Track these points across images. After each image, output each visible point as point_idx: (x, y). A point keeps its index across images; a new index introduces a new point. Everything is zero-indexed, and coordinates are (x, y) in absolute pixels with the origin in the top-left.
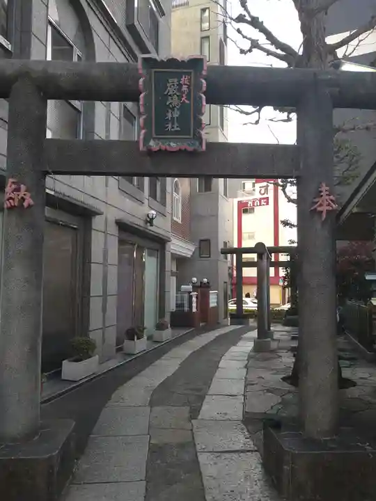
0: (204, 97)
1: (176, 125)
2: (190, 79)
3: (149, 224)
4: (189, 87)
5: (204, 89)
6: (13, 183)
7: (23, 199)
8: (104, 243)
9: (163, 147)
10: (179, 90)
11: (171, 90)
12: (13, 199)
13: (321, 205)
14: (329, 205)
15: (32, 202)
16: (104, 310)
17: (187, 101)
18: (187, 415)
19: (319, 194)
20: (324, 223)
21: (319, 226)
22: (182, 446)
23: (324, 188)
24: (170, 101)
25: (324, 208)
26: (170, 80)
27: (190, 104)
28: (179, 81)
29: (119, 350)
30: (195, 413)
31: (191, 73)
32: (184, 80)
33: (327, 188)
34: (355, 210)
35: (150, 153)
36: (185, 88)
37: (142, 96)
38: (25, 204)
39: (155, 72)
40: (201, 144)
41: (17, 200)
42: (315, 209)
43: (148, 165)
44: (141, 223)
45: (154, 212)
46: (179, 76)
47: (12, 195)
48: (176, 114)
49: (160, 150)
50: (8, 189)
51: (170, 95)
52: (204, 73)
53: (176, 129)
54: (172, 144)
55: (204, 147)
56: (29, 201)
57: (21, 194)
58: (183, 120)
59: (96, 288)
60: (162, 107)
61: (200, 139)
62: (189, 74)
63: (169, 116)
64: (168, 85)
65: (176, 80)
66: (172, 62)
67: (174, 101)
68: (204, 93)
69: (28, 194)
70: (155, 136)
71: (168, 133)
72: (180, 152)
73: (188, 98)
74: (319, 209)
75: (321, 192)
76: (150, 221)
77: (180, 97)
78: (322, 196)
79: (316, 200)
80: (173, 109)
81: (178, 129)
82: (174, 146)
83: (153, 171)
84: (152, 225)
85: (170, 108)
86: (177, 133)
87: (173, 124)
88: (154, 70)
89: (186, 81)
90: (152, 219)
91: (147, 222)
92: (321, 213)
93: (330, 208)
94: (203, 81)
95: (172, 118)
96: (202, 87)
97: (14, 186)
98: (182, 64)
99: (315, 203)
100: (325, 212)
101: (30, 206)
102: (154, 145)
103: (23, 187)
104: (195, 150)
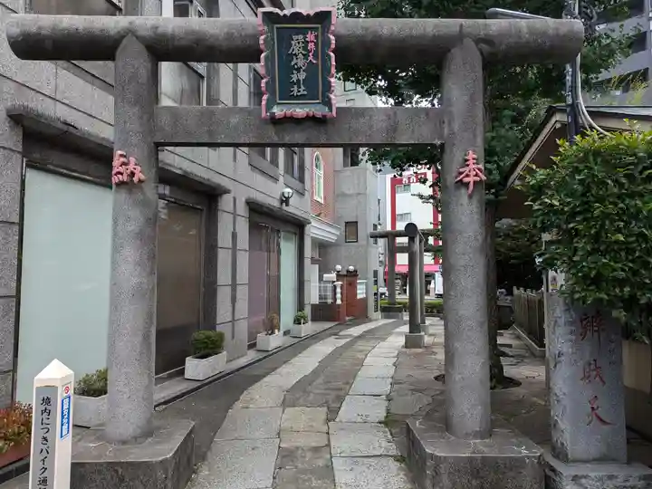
0: (332, 54)
1: (303, 88)
2: (316, 37)
3: (284, 204)
4: (316, 44)
5: (333, 46)
6: (121, 156)
7: (133, 174)
8: (232, 226)
9: (289, 113)
10: (305, 48)
11: (296, 47)
12: (122, 174)
13: (467, 176)
14: (476, 175)
15: (142, 177)
16: (234, 301)
17: (314, 61)
18: (324, 417)
19: (465, 162)
20: (470, 197)
21: (465, 200)
22: (316, 450)
23: (471, 155)
24: (295, 61)
25: (471, 179)
26: (295, 37)
27: (317, 64)
28: (305, 38)
29: (252, 346)
30: (332, 414)
31: (318, 28)
32: (310, 37)
33: (475, 156)
35: (274, 121)
36: (311, 46)
37: (263, 55)
38: (136, 179)
39: (277, 28)
40: (331, 110)
41: (125, 175)
42: (461, 180)
43: (271, 134)
44: (276, 204)
45: (289, 190)
46: (303, 32)
47: (121, 169)
48: (302, 76)
49: (285, 117)
50: (116, 163)
51: (295, 54)
52: (333, 28)
53: (302, 93)
54: (298, 110)
55: (334, 113)
56: (139, 176)
57: (131, 167)
58: (310, 82)
59: (223, 276)
60: (287, 67)
61: (328, 103)
62: (316, 29)
63: (295, 78)
64: (293, 42)
65: (301, 37)
66: (297, 17)
67: (300, 62)
68: (333, 51)
69: (138, 169)
70: (279, 102)
71: (293, 97)
72: (307, 118)
73: (315, 56)
74: (466, 180)
75: (467, 160)
76: (285, 200)
77: (306, 56)
78: (468, 165)
79: (461, 170)
80: (298, 70)
81: (305, 93)
82: (300, 111)
83: (276, 140)
84: (287, 205)
85: (296, 69)
86: (303, 97)
87: (299, 87)
88: (276, 26)
89: (313, 38)
90: (288, 199)
91: (282, 202)
92: (467, 185)
93: (478, 179)
94: (332, 37)
95: (298, 80)
96: (330, 44)
97: (122, 159)
98: (307, 19)
99: (461, 173)
100: (472, 184)
101: (140, 181)
102: (278, 111)
103: (132, 160)
104: (324, 116)
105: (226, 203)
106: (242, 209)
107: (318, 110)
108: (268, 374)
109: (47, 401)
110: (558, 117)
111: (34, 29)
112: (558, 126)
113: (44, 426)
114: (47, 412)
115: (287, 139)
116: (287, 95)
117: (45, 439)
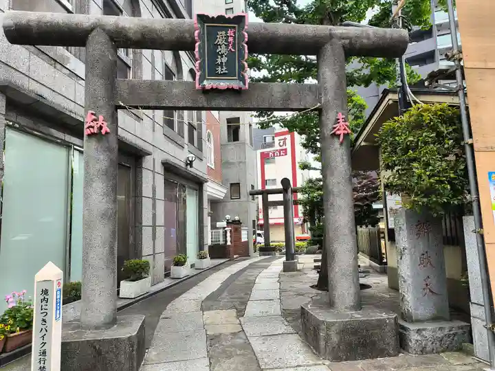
0: (246, 45)
1: (225, 68)
2: (235, 33)
3: (189, 167)
4: (234, 38)
5: (246, 40)
6: (92, 114)
7: (101, 128)
8: (152, 181)
9: (215, 86)
10: (227, 40)
11: (220, 40)
12: (93, 127)
13: (339, 130)
14: (345, 129)
15: (108, 130)
16: (154, 238)
17: (233, 50)
18: (235, 314)
19: (337, 121)
20: (341, 144)
21: (337, 146)
22: (234, 334)
23: (341, 116)
24: (220, 49)
25: (341, 132)
26: (220, 33)
27: (235, 52)
28: (226, 33)
29: (167, 275)
30: (240, 313)
31: (235, 27)
32: (230, 32)
33: (344, 117)
34: (363, 144)
35: (205, 91)
36: (231, 39)
37: (197, 44)
38: (103, 132)
39: (207, 26)
40: (245, 84)
41: (96, 127)
42: (335, 133)
43: (202, 101)
44: (183, 165)
45: (192, 156)
46: (226, 29)
47: (92, 124)
48: (224, 60)
49: (212, 88)
50: (89, 119)
51: (220, 45)
52: (246, 27)
53: (224, 72)
54: (222, 84)
55: (247, 86)
56: (106, 129)
58: (230, 65)
59: (146, 219)
60: (214, 54)
61: (242, 79)
63: (219, 61)
64: (218, 36)
65: (224, 32)
66: (221, 19)
67: (222, 50)
68: (247, 43)
69: (105, 124)
70: (208, 78)
71: (218, 75)
72: (228, 89)
73: (234, 46)
74: (338, 132)
75: (338, 119)
76: (190, 164)
77: (227, 46)
78: (339, 123)
79: (334, 126)
80: (222, 55)
81: (227, 72)
82: (223, 84)
83: (206, 105)
84: (191, 167)
85: (220, 55)
86: (224, 74)
87: (222, 68)
88: (206, 24)
89: (232, 34)
90: (191, 162)
91: (187, 165)
92: (339, 135)
93: (346, 132)
94: (246, 34)
95: (222, 63)
96: (244, 38)
97: (94, 117)
98: (229, 21)
99: (335, 128)
100: (342, 135)
101: (107, 133)
102: (208, 84)
103: (101, 118)
104: (240, 88)
105: (147, 162)
106: (159, 169)
107: (235, 84)
108: (184, 292)
109: (45, 292)
110: (390, 96)
111: (24, 22)
112: (391, 102)
113: (43, 311)
114: (45, 300)
115: (214, 104)
116: (213, 73)
117: (44, 321)
